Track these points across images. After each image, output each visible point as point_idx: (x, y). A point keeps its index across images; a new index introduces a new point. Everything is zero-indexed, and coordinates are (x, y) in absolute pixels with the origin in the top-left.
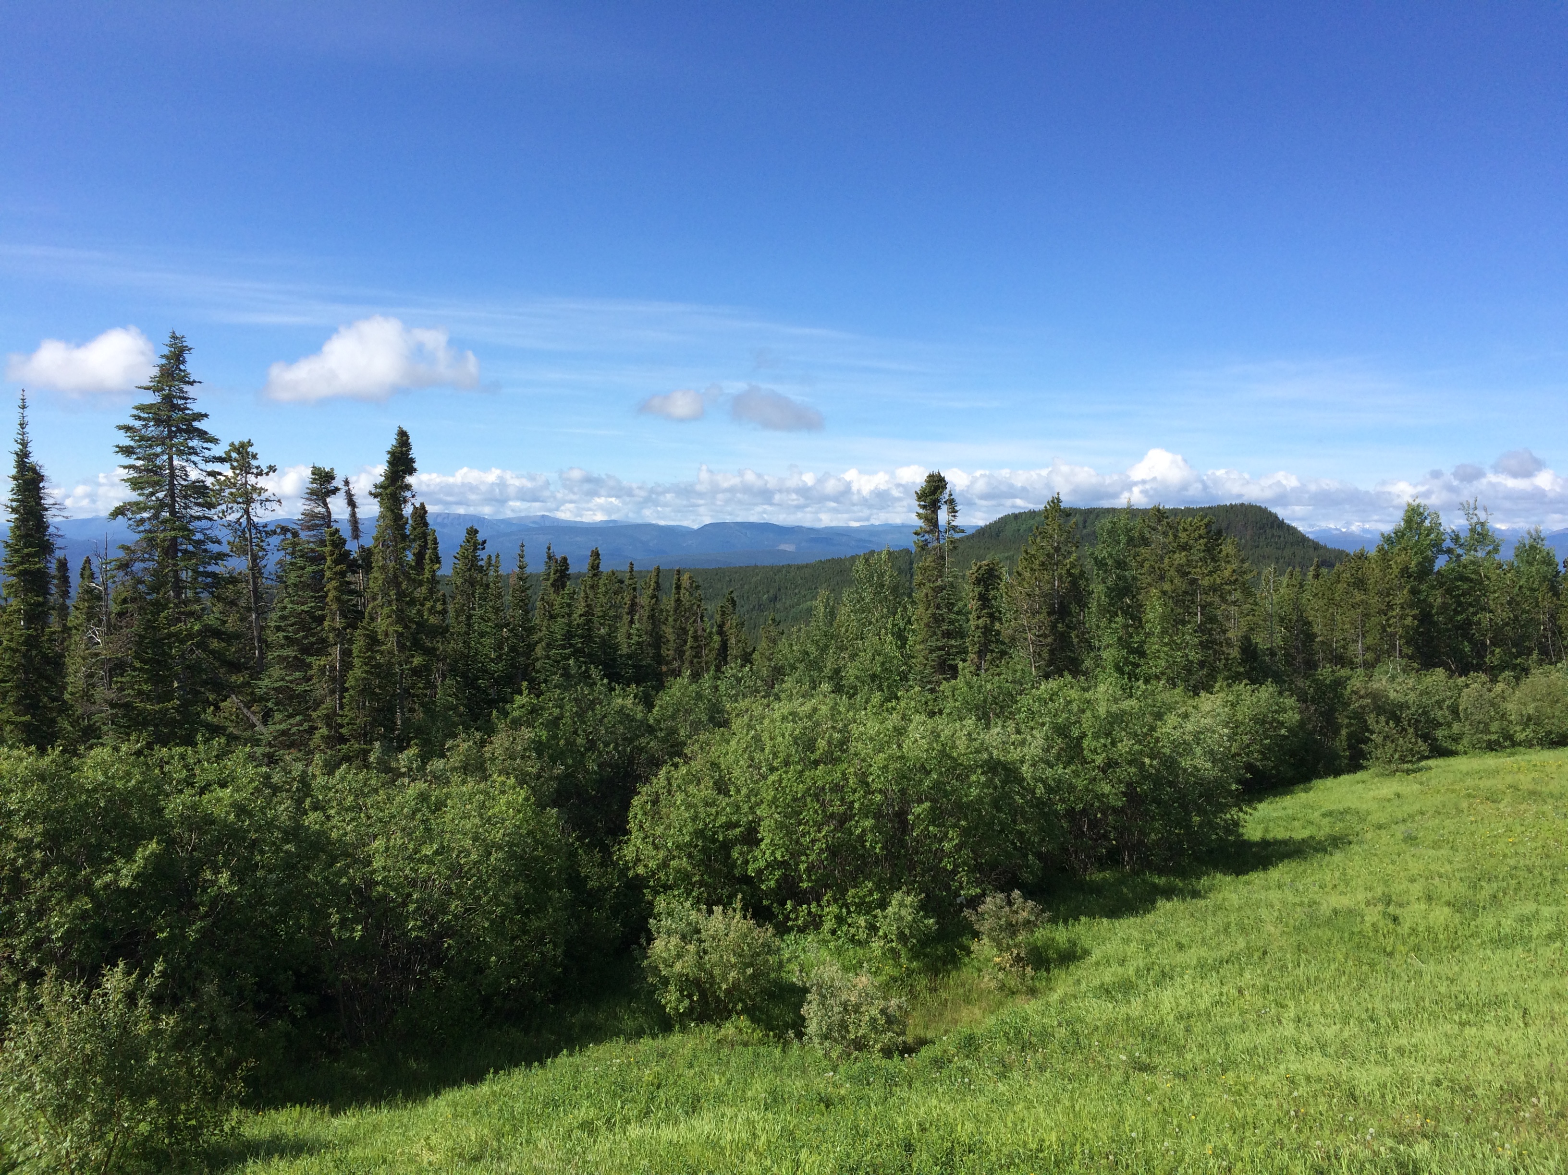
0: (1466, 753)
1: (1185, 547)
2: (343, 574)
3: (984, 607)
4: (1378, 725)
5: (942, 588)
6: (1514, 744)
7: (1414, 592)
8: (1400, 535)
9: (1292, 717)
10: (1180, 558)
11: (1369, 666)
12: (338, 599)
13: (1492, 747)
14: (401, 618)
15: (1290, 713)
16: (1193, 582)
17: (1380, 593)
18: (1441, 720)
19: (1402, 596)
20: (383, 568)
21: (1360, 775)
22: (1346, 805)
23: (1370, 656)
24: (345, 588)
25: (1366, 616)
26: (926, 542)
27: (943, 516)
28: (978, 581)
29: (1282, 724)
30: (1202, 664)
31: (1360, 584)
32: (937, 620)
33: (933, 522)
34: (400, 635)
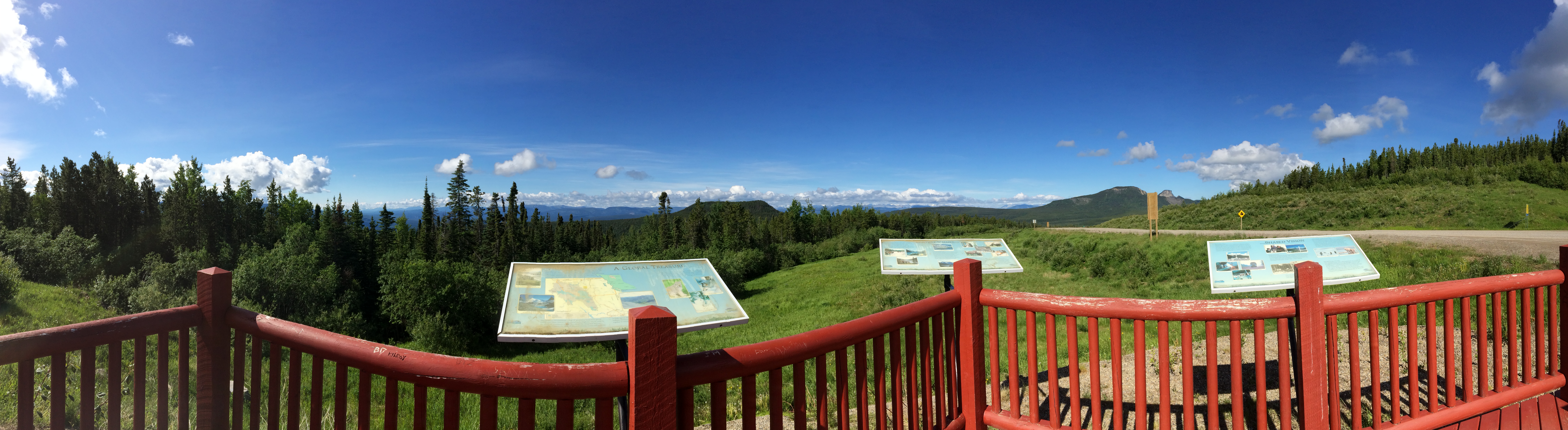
0: (805, 263)
1: (734, 212)
2: (499, 221)
3: (677, 229)
4: (784, 258)
5: (666, 224)
6: (818, 260)
7: (794, 223)
8: (791, 208)
9: (762, 257)
10: (733, 215)
11: (784, 242)
12: (498, 227)
13: (813, 261)
14: (514, 233)
16: (737, 221)
17: (786, 223)
18: (800, 255)
19: (791, 224)
20: (509, 219)
21: (779, 271)
22: (776, 278)
23: (784, 240)
24: (500, 224)
25: (783, 229)
26: (662, 212)
27: (666, 204)
28: (676, 222)
30: (739, 244)
31: (782, 221)
32: (665, 233)
33: (664, 206)
34: (514, 237)
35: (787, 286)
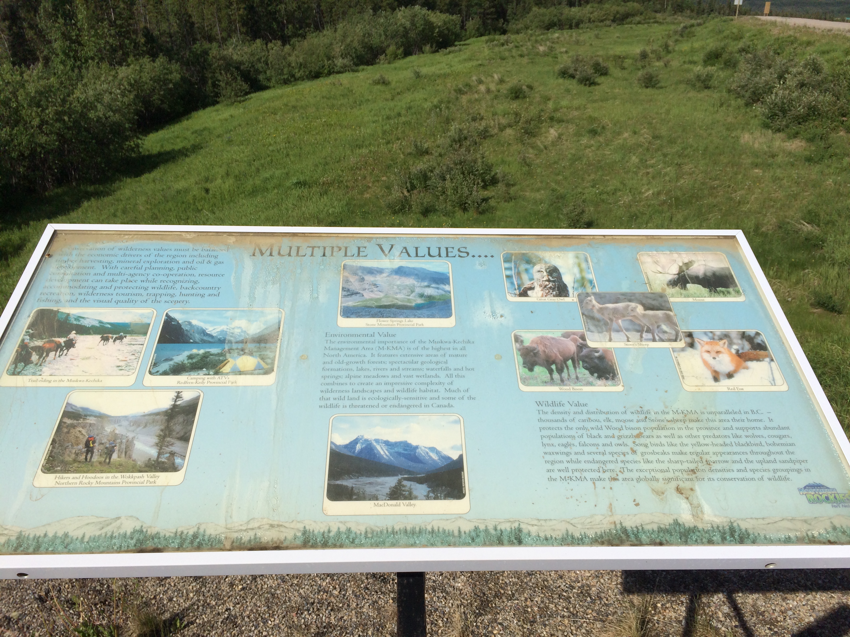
0: (274, 87)
4: (223, 78)
6: (296, 80)
9: (176, 76)
11: (224, 40)
13: (286, 82)
15: (175, 74)
18: (261, 69)
21: (218, 107)
22: (204, 126)
23: (224, 34)
25: (219, 10)
29: (171, 81)
35: (230, 142)
